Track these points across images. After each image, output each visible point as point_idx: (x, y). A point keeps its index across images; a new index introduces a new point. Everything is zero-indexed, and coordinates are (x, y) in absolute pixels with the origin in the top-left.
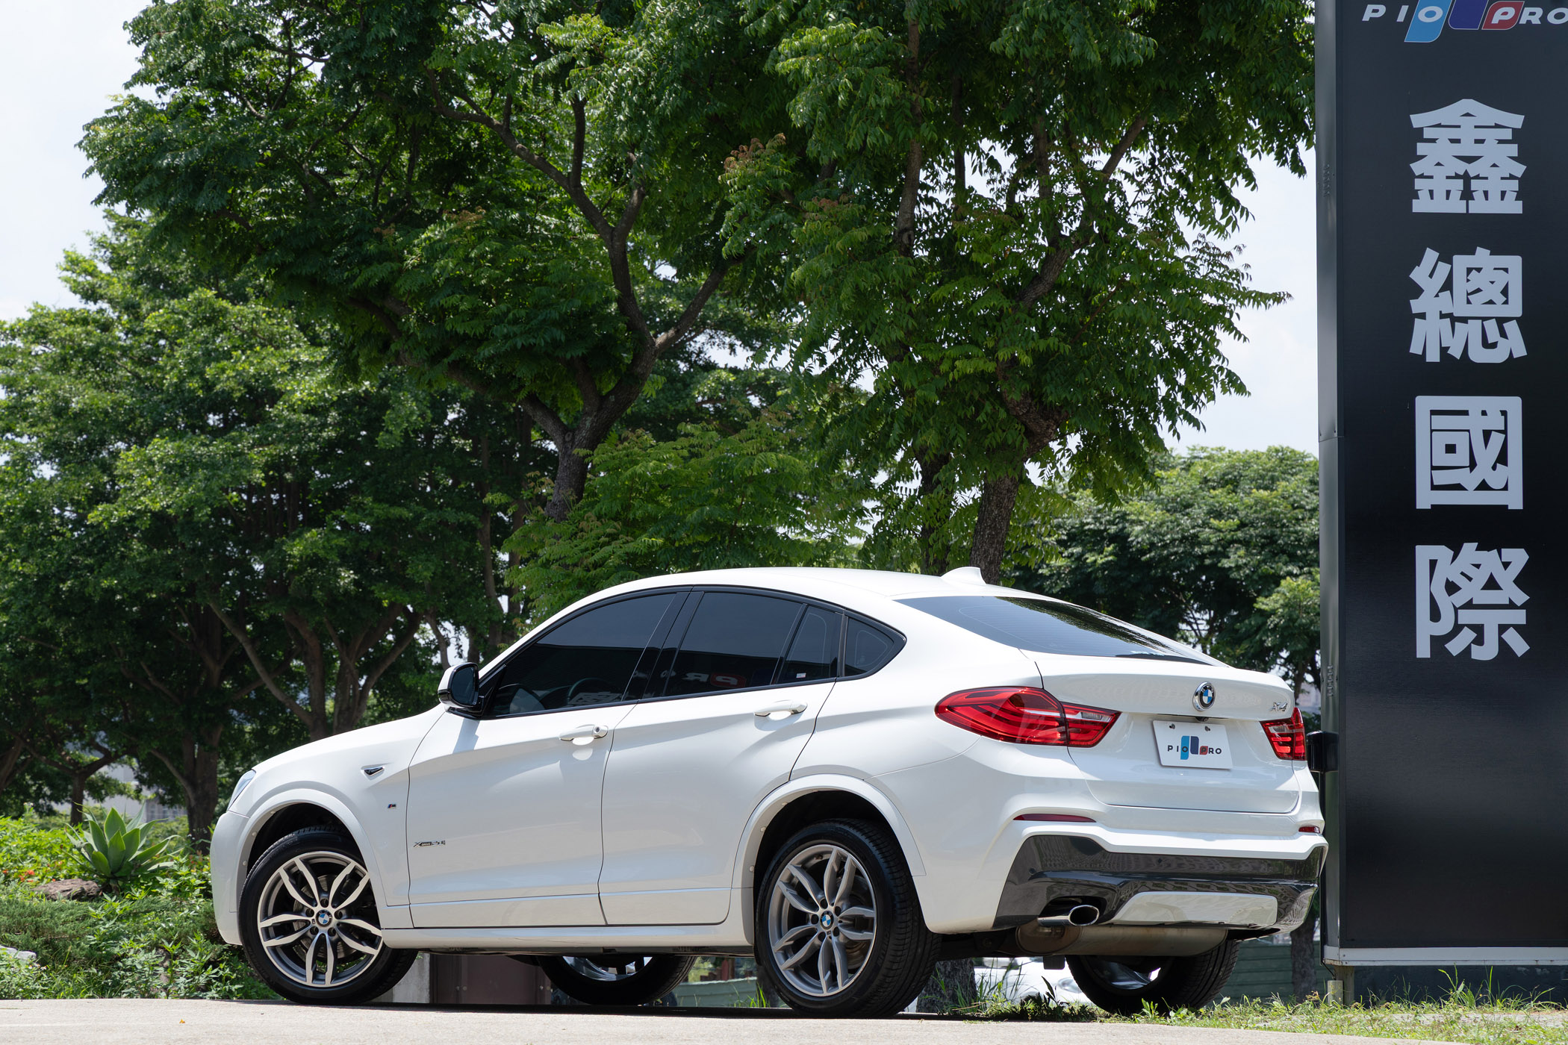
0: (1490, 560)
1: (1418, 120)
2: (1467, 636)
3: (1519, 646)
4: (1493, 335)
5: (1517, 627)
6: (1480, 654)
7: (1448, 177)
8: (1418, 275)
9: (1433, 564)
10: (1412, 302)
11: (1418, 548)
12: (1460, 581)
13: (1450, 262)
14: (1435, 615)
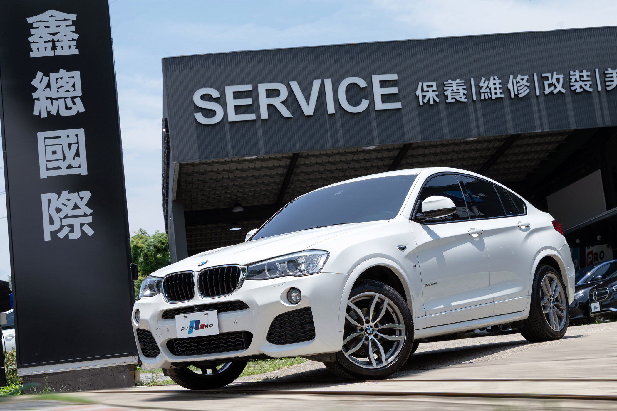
2: (66, 230)
7: (45, 42)
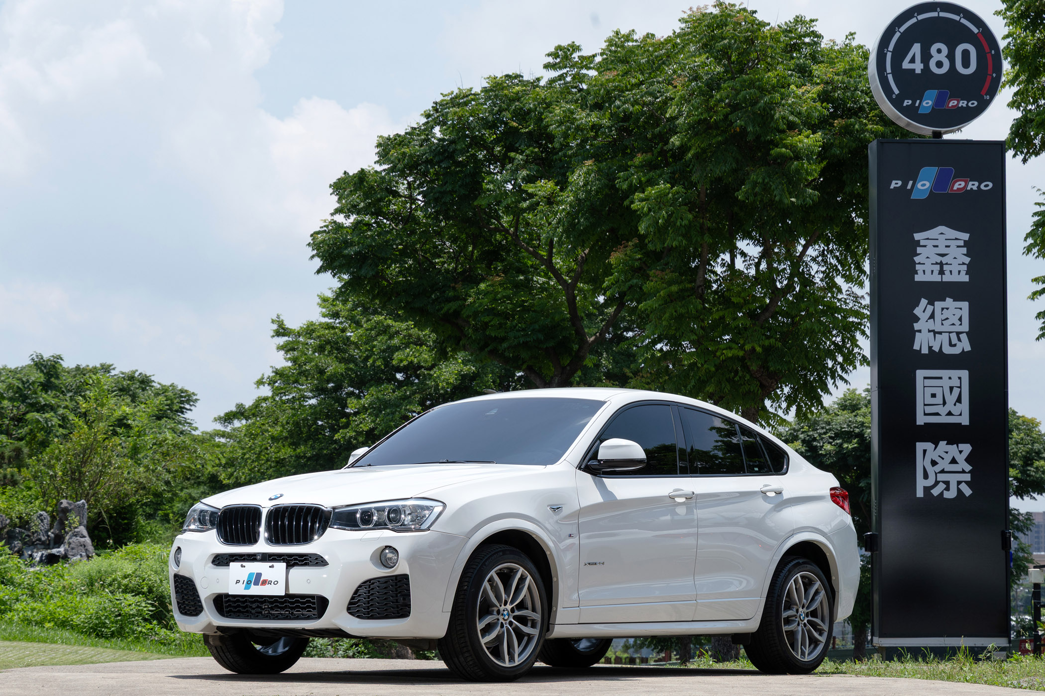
0: (953, 450)
1: (917, 236)
3: (967, 491)
4: (954, 340)
5: (966, 482)
6: (949, 495)
8: (918, 311)
9: (925, 451)
10: (915, 324)
11: (918, 444)
12: (938, 460)
13: (933, 305)
14: (926, 476)
